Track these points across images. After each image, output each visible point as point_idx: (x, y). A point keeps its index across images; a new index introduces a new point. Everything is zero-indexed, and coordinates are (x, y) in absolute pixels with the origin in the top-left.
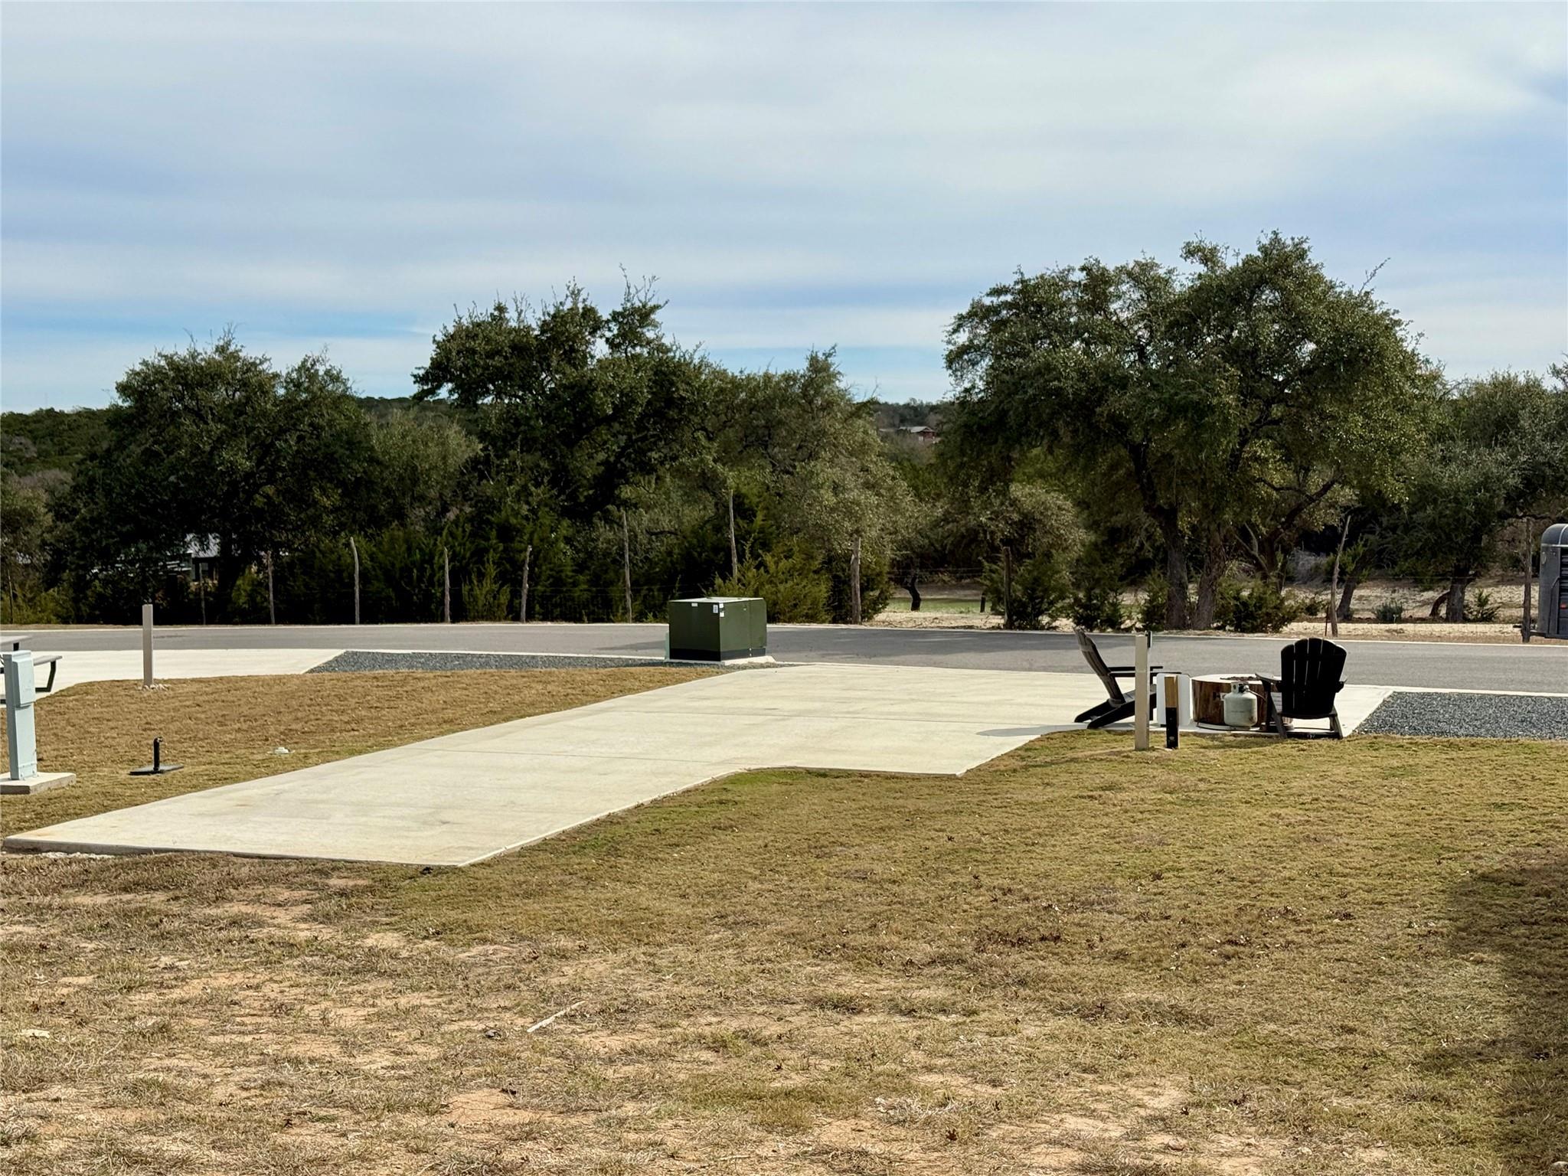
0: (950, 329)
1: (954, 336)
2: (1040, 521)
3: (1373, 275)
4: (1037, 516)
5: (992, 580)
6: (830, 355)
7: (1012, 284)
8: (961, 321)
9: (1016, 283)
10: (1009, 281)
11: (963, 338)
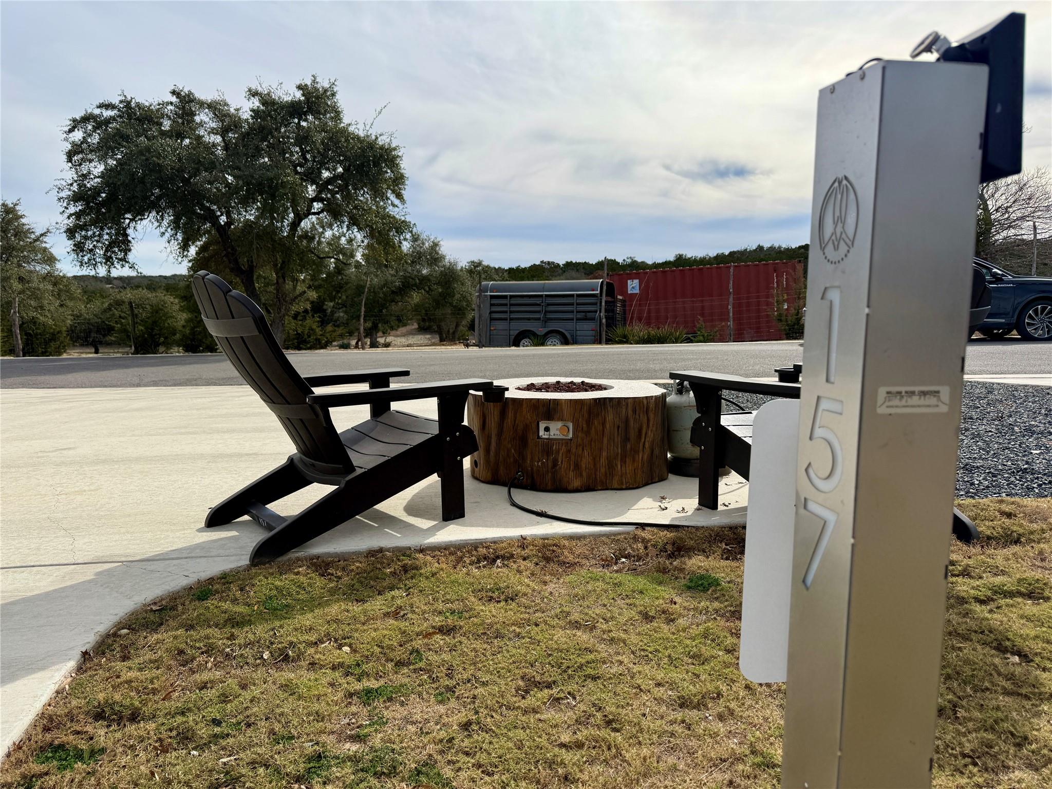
0: (67, 129)
1: (71, 135)
2: (162, 310)
3: (380, 113)
4: (160, 307)
5: (122, 324)
6: (17, 204)
7: (117, 103)
8: (76, 124)
9: (121, 102)
10: (115, 101)
11: (78, 135)
